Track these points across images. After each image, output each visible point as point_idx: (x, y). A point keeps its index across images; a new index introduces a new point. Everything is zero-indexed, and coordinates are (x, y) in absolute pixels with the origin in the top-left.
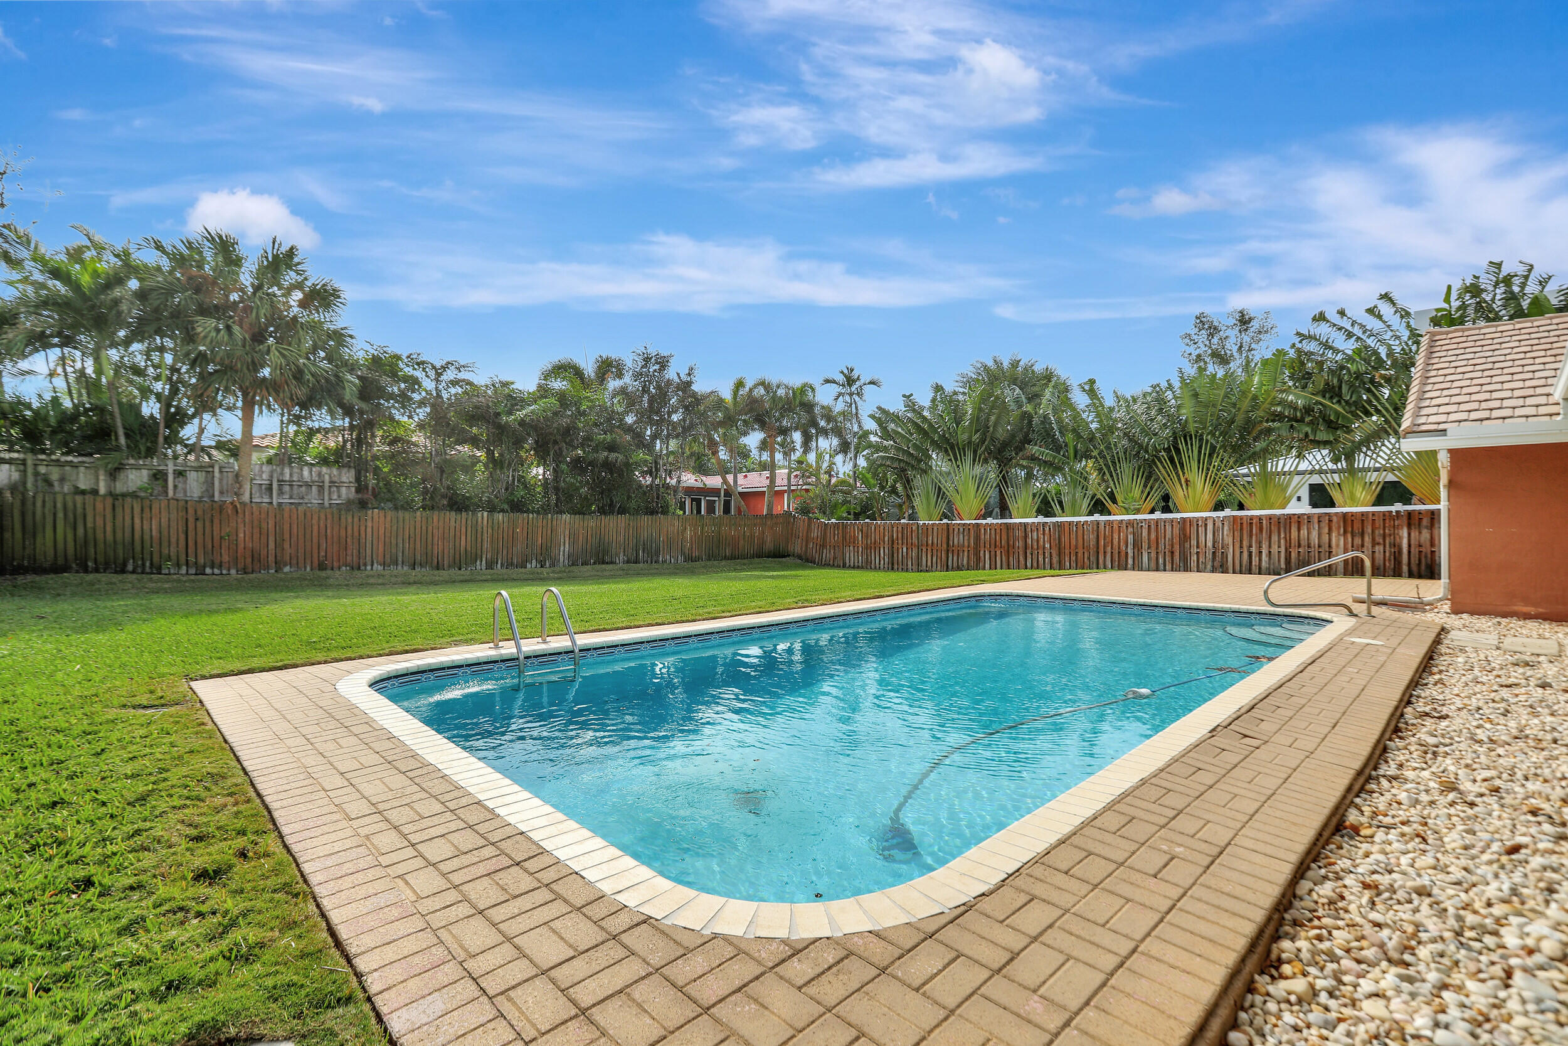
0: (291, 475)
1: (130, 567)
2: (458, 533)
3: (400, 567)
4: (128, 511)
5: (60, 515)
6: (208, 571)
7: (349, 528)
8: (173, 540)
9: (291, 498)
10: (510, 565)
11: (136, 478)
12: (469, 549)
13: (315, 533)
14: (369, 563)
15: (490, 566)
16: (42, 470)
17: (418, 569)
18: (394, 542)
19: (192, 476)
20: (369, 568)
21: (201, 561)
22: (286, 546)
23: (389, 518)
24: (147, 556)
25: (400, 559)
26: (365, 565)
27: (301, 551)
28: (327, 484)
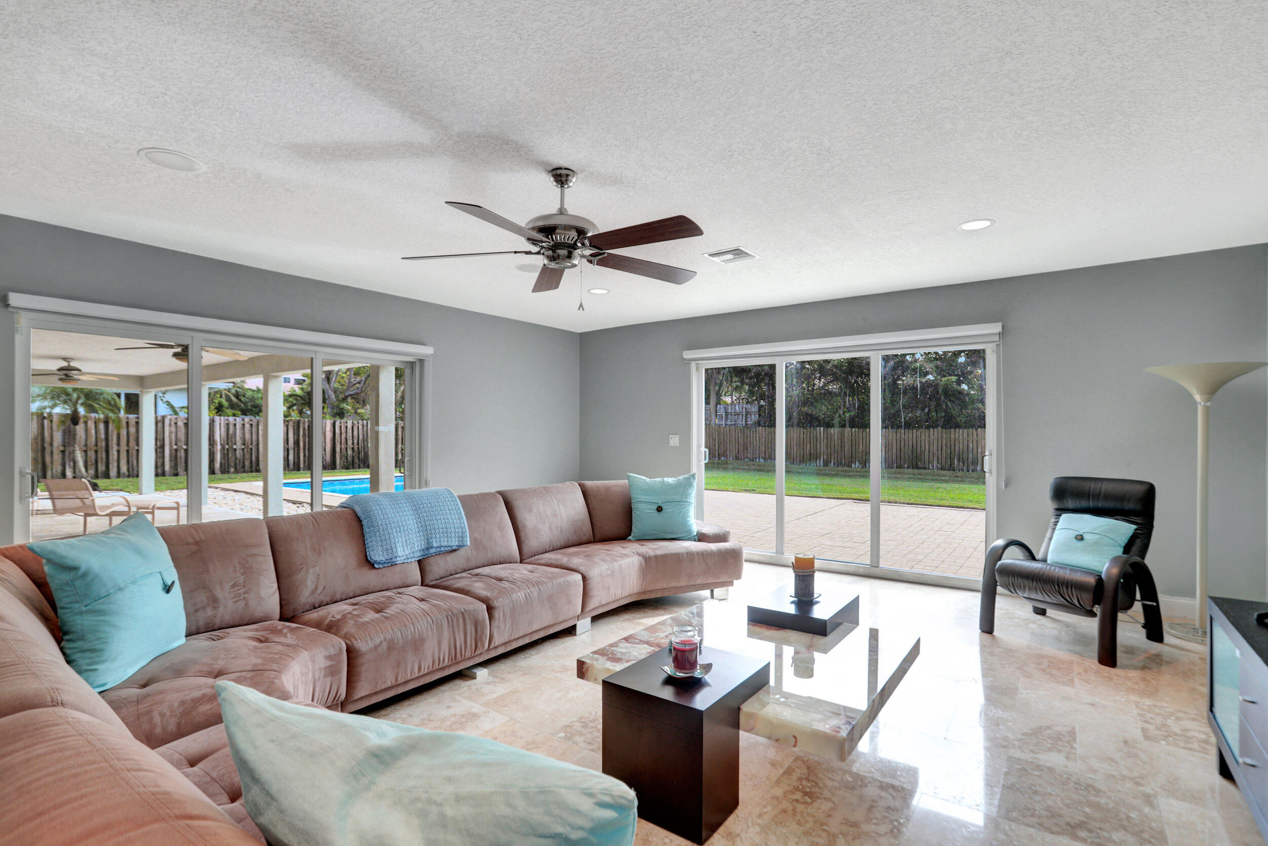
2: (805, 442)
7: (748, 438)
10: (839, 464)
12: (812, 452)
14: (758, 458)
15: (826, 464)
20: (758, 460)
26: (756, 458)
28: (744, 414)
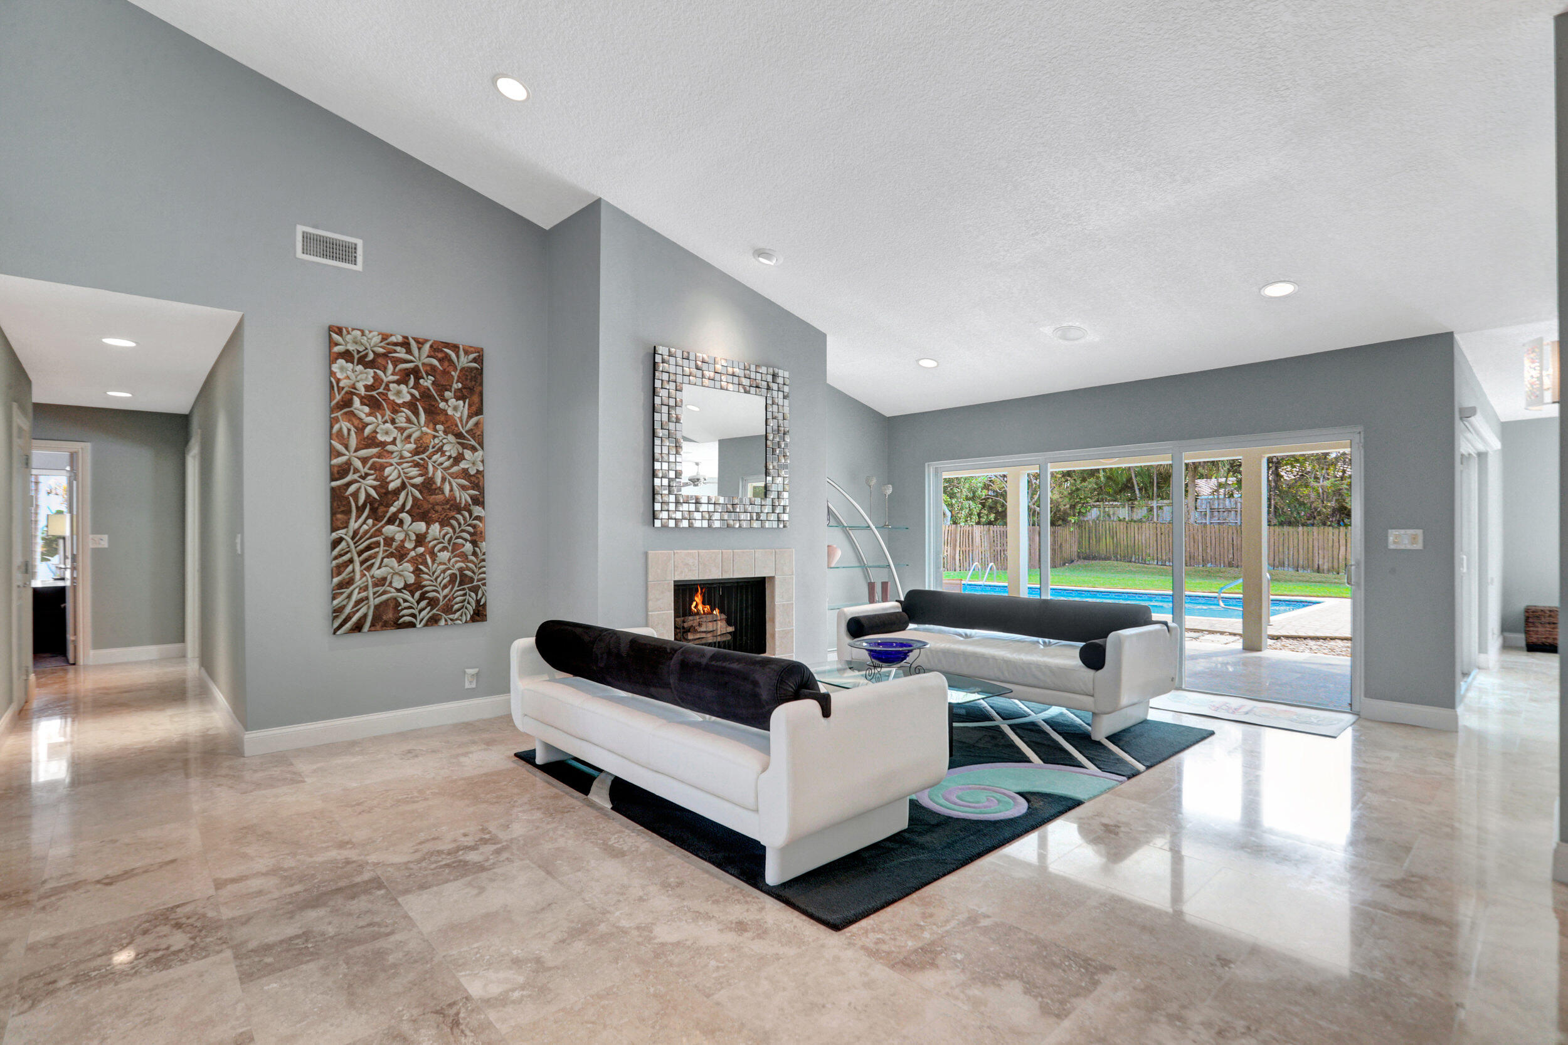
0: (1219, 505)
1: (1133, 559)
3: (1286, 568)
4: (1132, 528)
5: (1108, 532)
6: (1167, 563)
8: (1151, 545)
9: (1219, 519)
11: (1140, 513)
13: (1226, 543)
16: (1107, 509)
17: (1301, 571)
18: (1281, 550)
19: (1166, 509)
21: (1164, 558)
22: (1209, 551)
23: (1277, 533)
24: (1140, 554)
25: (1286, 563)
27: (1218, 553)
